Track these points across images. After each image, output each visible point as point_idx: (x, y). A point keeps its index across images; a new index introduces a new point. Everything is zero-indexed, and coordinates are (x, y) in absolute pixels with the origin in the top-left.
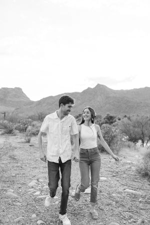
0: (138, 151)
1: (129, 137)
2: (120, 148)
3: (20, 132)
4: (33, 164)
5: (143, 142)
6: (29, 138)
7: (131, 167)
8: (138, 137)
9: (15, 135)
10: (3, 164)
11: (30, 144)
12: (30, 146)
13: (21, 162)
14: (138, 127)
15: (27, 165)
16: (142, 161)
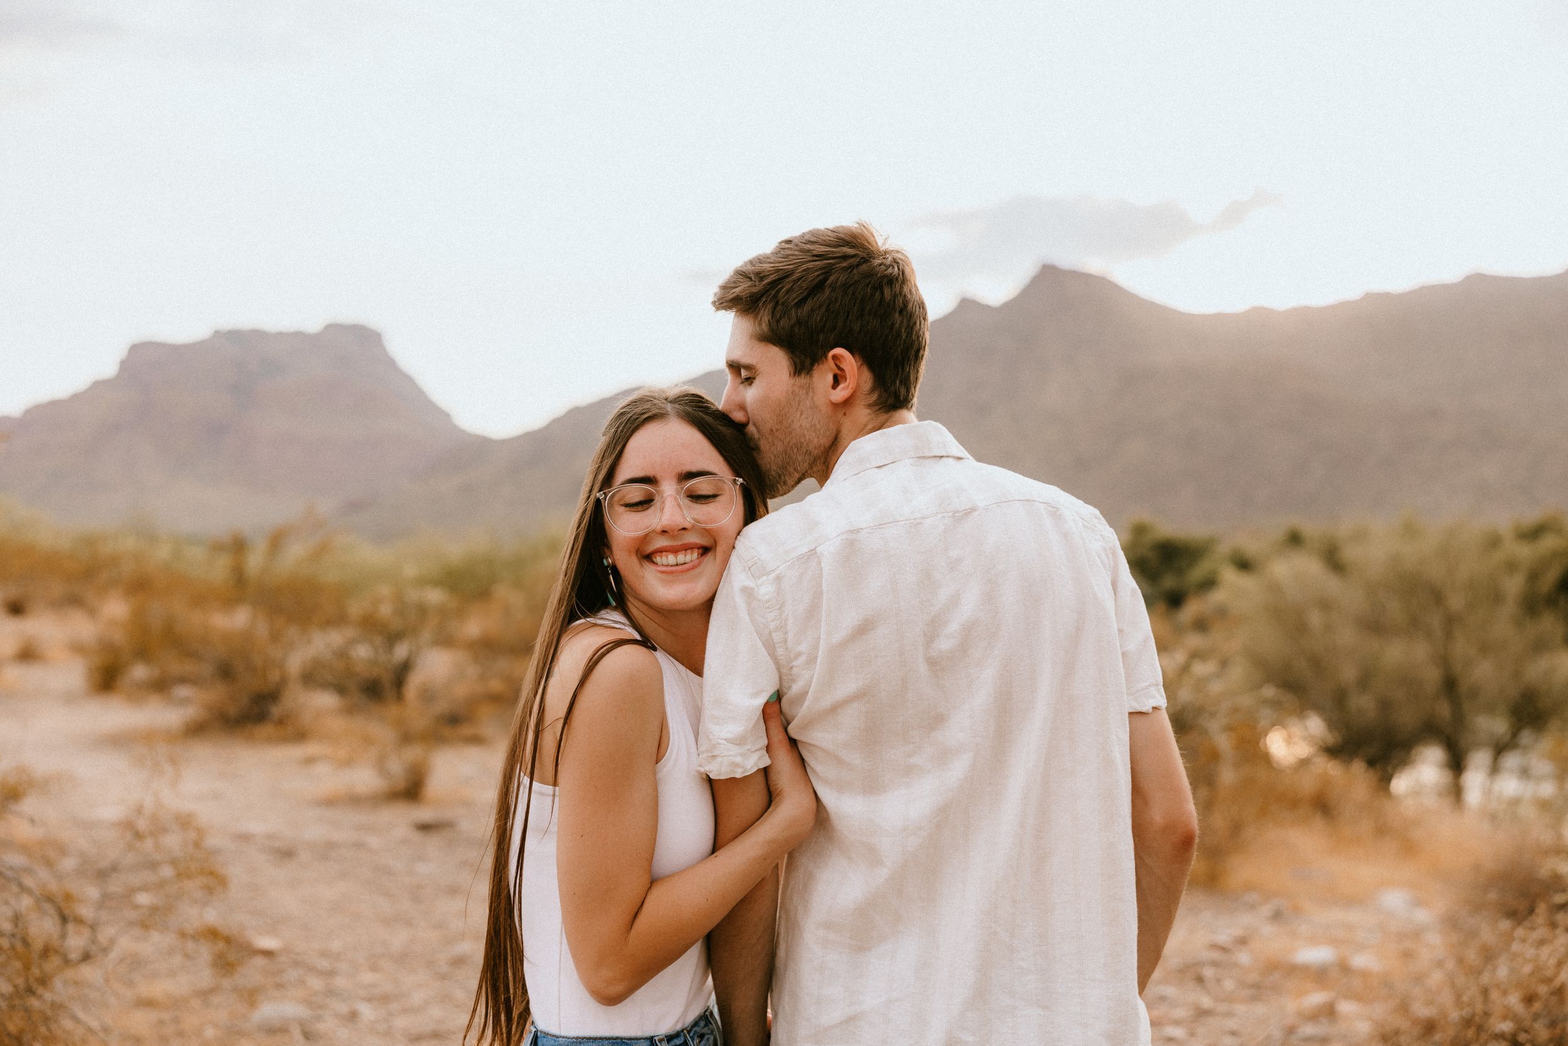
0: (1408, 848)
1: (1331, 725)
2: (1236, 829)
3: (350, 711)
4: (417, 998)
5: (1456, 764)
6: (413, 753)
7: (1329, 1012)
8: (1407, 718)
9: (301, 736)
10: (148, 1003)
11: (425, 814)
12: (425, 828)
13: (316, 983)
14: (1414, 625)
15: (367, 1012)
16: (1435, 944)
